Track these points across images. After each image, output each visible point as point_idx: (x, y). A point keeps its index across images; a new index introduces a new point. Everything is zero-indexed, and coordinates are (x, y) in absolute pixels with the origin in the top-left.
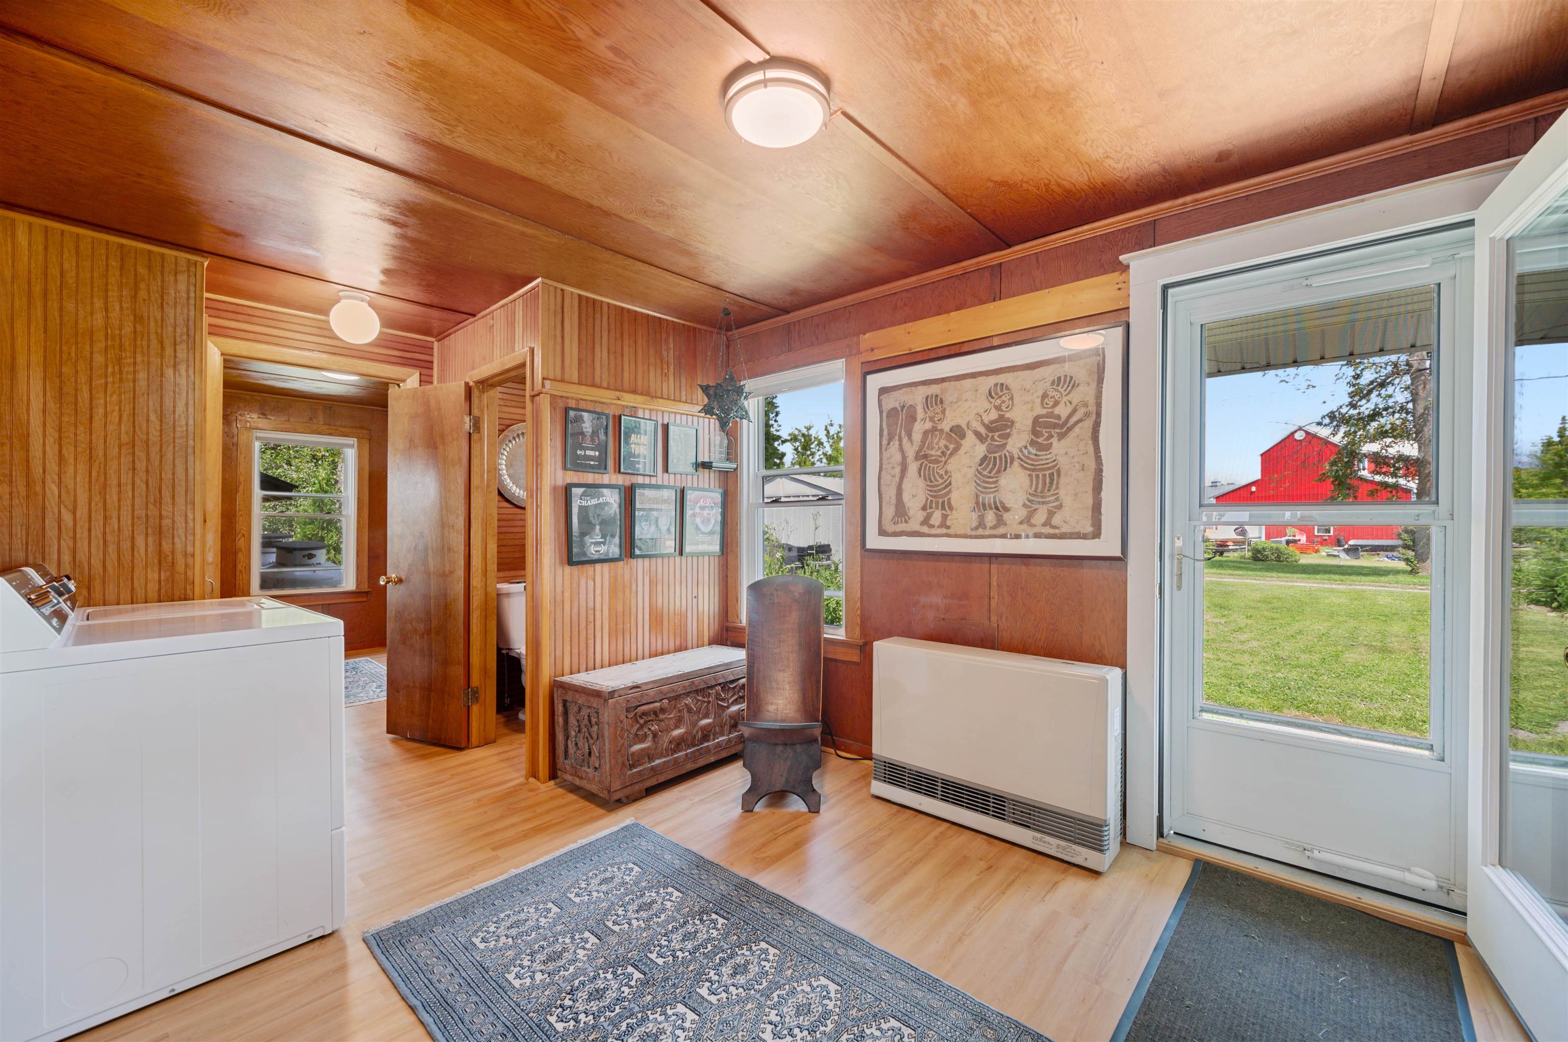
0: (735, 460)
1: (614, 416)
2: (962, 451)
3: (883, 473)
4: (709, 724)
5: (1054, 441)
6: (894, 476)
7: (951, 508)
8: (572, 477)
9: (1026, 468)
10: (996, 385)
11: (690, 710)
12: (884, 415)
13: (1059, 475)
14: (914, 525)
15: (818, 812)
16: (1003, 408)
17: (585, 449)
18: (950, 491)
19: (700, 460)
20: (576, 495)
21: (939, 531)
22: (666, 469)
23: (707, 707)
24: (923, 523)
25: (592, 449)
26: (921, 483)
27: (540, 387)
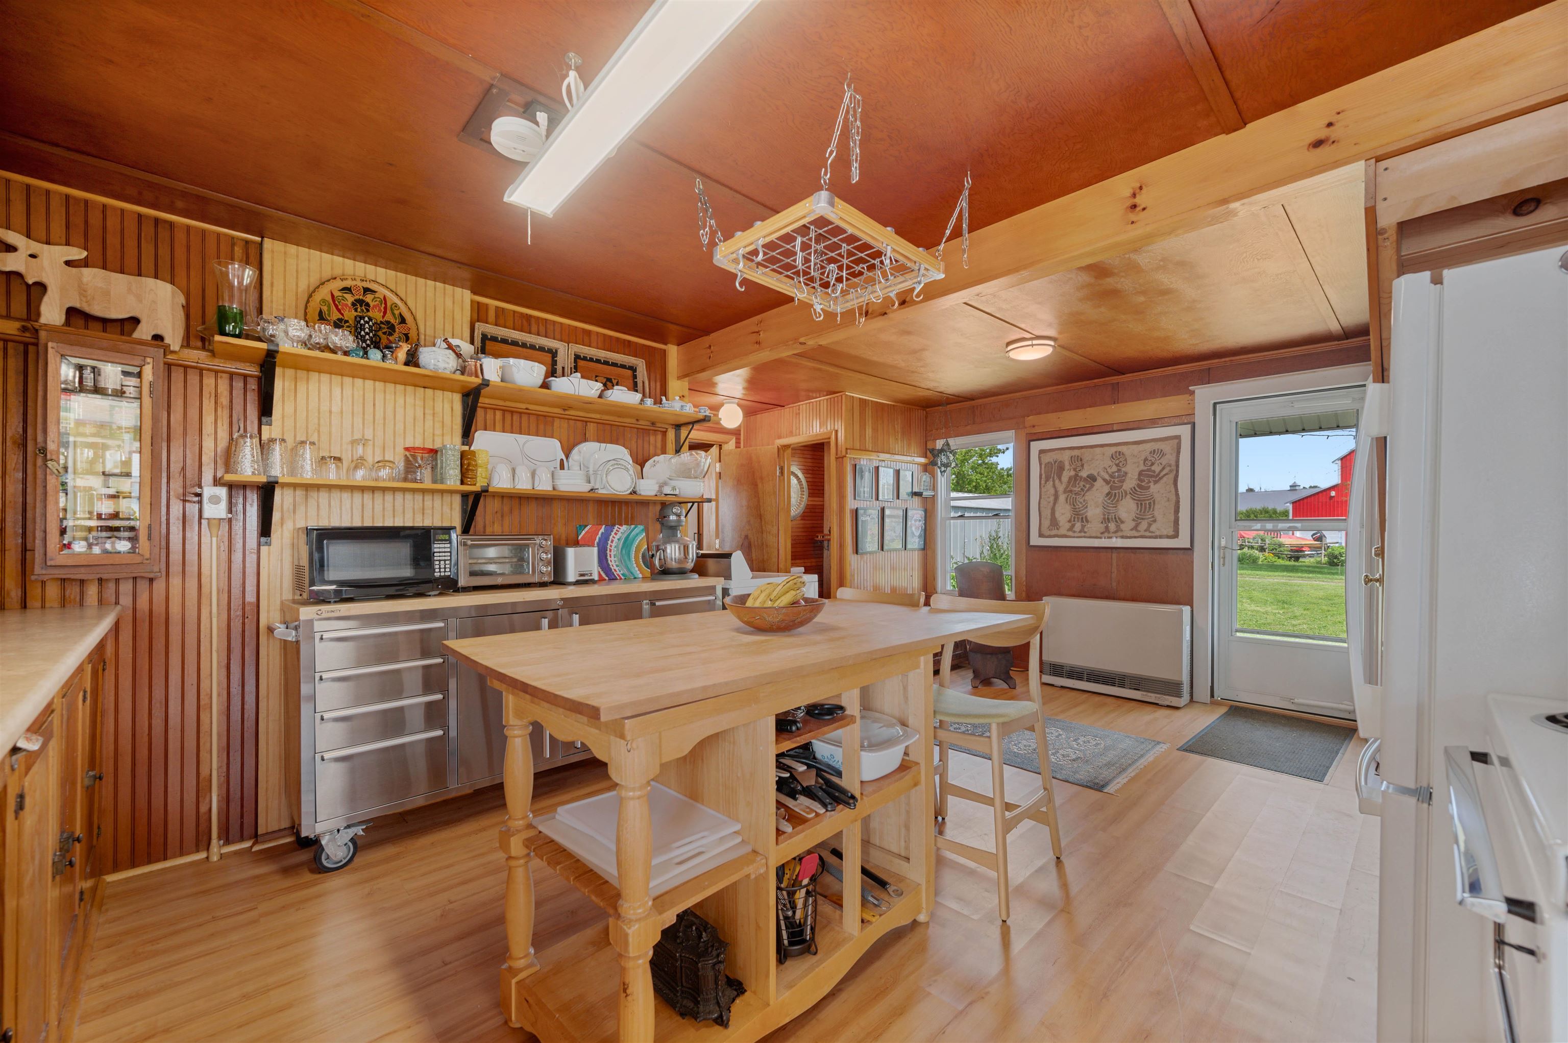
0: (934, 490)
1: (875, 467)
2: (1095, 488)
3: (1042, 500)
5: (1152, 484)
6: (1049, 502)
7: (1087, 521)
8: (857, 504)
9: (1134, 499)
10: (1116, 452)
12: (1043, 466)
13: (1154, 503)
14: (1063, 531)
15: (1015, 688)
16: (1121, 465)
17: (863, 487)
18: (1087, 511)
19: (914, 490)
20: (861, 514)
21: (1080, 535)
22: (898, 497)
24: (1068, 530)
26: (1068, 507)
27: (844, 453)
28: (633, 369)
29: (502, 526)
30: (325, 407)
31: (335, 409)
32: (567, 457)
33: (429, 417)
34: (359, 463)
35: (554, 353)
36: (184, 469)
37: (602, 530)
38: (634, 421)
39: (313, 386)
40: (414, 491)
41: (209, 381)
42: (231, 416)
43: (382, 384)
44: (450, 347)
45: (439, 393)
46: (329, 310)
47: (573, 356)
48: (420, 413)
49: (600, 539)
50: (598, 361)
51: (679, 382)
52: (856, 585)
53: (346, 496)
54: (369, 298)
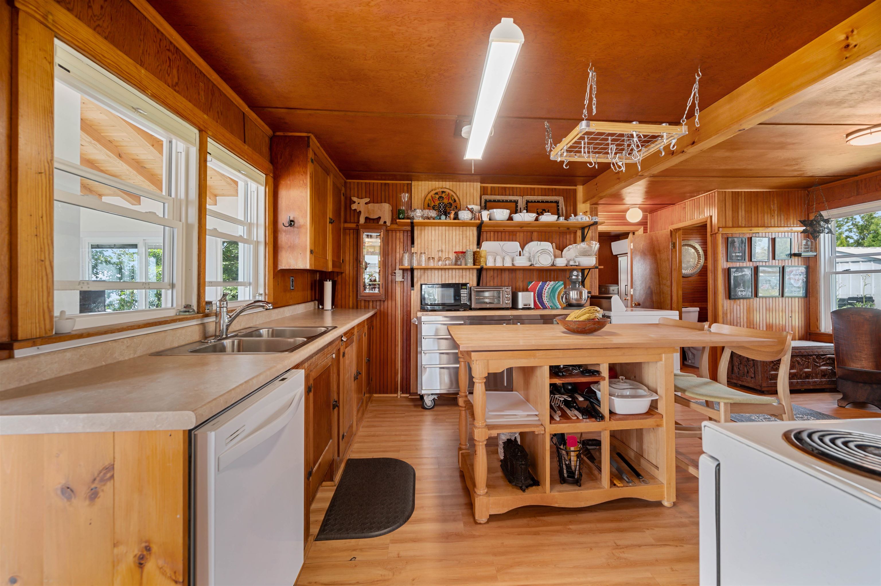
0: (816, 251)
1: (748, 238)
4: (809, 371)
8: (729, 265)
11: (799, 363)
17: (736, 253)
19: (793, 252)
20: (733, 271)
22: (774, 258)
23: (808, 364)
25: (739, 253)
27: (716, 231)
28: (557, 202)
29: (494, 283)
30: (430, 239)
31: (433, 239)
32: (523, 250)
33: (464, 238)
34: (440, 259)
35: (516, 202)
36: (392, 264)
37: (540, 284)
38: (557, 229)
39: (426, 231)
40: (459, 269)
41: (398, 234)
42: (404, 246)
43: (448, 227)
44: (469, 209)
45: (468, 228)
46: (431, 203)
47: (525, 202)
48: (461, 237)
49: (539, 289)
50: (538, 202)
51: (584, 205)
52: (729, 321)
53: (436, 272)
54: (443, 195)
